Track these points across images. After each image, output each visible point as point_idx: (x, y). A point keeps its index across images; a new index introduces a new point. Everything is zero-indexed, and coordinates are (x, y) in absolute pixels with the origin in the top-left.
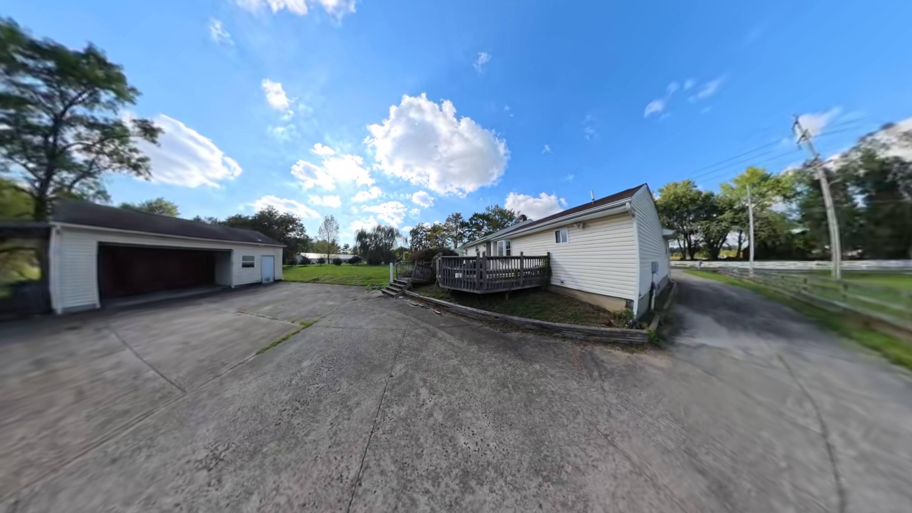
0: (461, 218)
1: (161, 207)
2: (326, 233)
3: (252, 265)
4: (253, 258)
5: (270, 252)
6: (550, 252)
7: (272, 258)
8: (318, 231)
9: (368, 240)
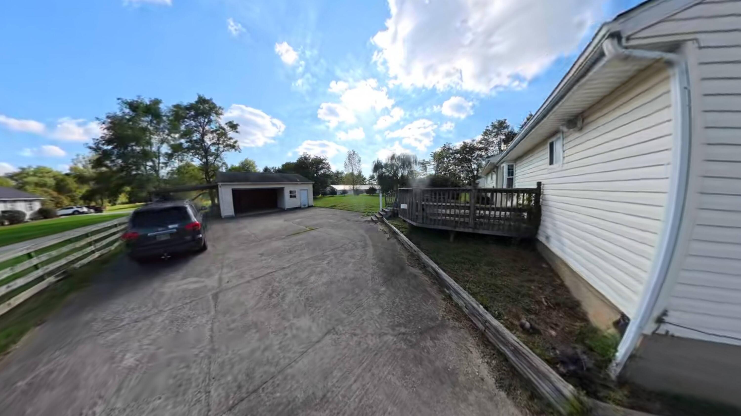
0: (507, 127)
1: (248, 164)
2: (350, 167)
3: (295, 197)
4: (295, 192)
5: (305, 187)
6: (543, 182)
7: (306, 191)
8: (344, 165)
9: (384, 170)
